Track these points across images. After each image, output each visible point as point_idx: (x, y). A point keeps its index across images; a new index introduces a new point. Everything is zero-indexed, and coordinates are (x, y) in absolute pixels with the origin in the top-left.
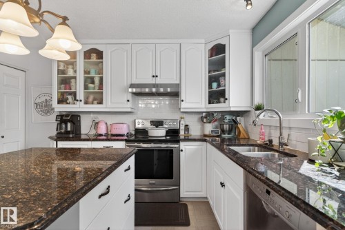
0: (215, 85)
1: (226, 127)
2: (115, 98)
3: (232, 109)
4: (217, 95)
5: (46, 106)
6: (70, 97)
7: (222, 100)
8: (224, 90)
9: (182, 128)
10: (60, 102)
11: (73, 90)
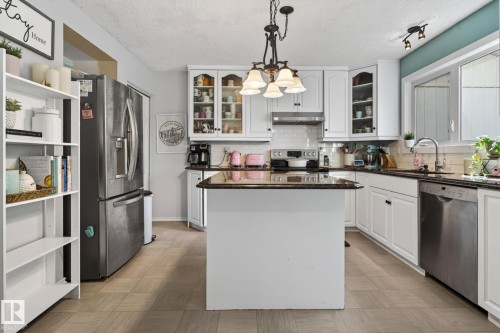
0: (359, 114)
1: (370, 157)
2: (255, 127)
3: (380, 139)
4: (362, 124)
5: (172, 134)
6: (205, 125)
7: (368, 129)
8: (371, 120)
9: (322, 159)
10: (196, 130)
11: (209, 117)
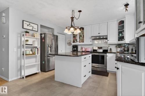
1: (126, 49)
4: (121, 38)
5: (70, 43)
8: (124, 36)
9: (109, 49)
10: (73, 42)
11: (76, 39)
